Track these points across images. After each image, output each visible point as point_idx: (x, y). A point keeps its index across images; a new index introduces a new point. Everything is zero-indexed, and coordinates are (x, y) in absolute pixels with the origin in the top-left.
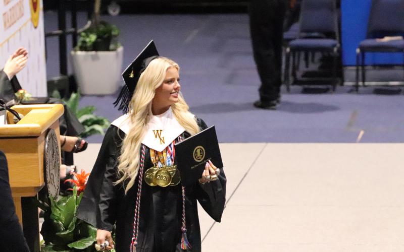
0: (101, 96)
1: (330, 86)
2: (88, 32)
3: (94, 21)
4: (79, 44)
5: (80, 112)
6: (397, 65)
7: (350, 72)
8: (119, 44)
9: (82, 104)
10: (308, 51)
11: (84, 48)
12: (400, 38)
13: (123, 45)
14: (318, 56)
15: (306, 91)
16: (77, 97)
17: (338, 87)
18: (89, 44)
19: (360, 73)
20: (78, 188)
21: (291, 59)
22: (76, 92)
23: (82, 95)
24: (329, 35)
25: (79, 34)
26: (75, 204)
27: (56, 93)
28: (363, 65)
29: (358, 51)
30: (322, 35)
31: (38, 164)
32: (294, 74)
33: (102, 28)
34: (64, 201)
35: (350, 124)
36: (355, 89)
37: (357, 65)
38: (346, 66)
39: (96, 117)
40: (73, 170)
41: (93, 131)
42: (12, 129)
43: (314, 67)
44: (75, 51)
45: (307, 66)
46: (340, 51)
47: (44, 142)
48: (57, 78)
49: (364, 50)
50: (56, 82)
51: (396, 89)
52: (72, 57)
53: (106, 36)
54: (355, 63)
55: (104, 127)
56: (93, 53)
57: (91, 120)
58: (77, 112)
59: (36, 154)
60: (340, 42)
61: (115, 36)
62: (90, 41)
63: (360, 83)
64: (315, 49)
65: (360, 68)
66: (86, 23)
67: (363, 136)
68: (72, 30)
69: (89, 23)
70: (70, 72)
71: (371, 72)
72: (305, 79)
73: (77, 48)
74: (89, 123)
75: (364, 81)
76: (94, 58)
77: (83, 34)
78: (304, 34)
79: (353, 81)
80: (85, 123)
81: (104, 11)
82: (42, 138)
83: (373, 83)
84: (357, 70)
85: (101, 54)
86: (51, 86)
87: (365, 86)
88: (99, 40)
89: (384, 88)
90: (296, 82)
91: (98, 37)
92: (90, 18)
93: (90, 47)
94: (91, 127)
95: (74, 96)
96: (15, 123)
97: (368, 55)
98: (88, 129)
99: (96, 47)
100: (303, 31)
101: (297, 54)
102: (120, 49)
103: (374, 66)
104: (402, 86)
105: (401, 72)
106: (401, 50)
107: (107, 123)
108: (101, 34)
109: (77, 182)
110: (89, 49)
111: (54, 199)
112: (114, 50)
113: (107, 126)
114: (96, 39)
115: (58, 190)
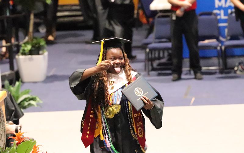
0: (35, 83)
2: (26, 43)
3: (29, 36)
4: (21, 51)
5: (21, 93)
8: (45, 50)
9: (25, 87)
10: (159, 50)
11: (24, 54)
12: (214, 41)
13: (48, 51)
14: (166, 53)
15: (160, 75)
16: (19, 84)
18: (27, 51)
20: (17, 142)
22: (18, 81)
23: (22, 82)
25: (21, 46)
26: (15, 151)
27: (7, 83)
30: (167, 40)
32: (152, 64)
33: (35, 41)
34: (9, 150)
35: (186, 94)
36: (189, 73)
38: (184, 58)
39: (31, 96)
41: (30, 105)
44: (19, 55)
48: (8, 72)
50: (7, 75)
51: (214, 71)
52: (16, 59)
53: (37, 46)
54: (188, 56)
55: (36, 102)
56: (30, 56)
57: (28, 98)
61: (42, 46)
64: (164, 49)
66: (25, 38)
67: (194, 101)
68: (16, 43)
69: (27, 39)
70: (16, 68)
72: (159, 67)
73: (20, 54)
74: (27, 100)
76: (31, 60)
77: (23, 45)
78: (157, 40)
79: (188, 68)
80: (25, 100)
81: (36, 30)
85: (35, 57)
86: (4, 78)
88: (33, 49)
90: (153, 69)
91: (33, 47)
92: (26, 34)
93: (28, 53)
94: (29, 102)
95: (17, 83)
98: (26, 104)
99: (31, 53)
100: (156, 38)
101: (153, 52)
102: (46, 53)
104: (217, 69)
105: (215, 60)
106: (216, 48)
107: (38, 99)
108: (34, 45)
109: (16, 138)
110: (27, 54)
111: (3, 149)
112: (42, 54)
113: (38, 101)
114: (31, 48)
115: (5, 143)
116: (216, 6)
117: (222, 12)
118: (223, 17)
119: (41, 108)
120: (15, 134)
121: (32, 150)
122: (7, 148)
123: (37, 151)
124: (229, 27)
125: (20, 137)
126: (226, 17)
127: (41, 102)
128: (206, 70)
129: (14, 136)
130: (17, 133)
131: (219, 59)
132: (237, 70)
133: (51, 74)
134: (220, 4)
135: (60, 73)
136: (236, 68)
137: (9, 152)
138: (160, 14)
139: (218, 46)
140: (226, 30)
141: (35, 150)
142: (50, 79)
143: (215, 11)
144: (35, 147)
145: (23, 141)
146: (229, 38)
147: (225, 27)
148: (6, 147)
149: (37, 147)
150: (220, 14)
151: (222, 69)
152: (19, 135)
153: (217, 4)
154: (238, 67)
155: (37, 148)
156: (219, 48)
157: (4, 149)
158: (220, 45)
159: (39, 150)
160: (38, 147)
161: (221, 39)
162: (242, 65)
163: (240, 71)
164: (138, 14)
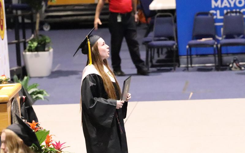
0: (41, 77)
1: (172, 68)
2: (33, 41)
3: (35, 34)
4: (27, 48)
5: (29, 87)
6: (211, 54)
7: (183, 59)
8: (50, 48)
9: (31, 83)
10: (159, 48)
11: (30, 50)
12: (211, 39)
13: (53, 48)
14: (165, 50)
15: (159, 71)
17: (177, 68)
18: (33, 48)
19: (189, 59)
21: (150, 53)
22: (27, 75)
23: (30, 77)
24: (171, 38)
25: (28, 42)
27: (15, 77)
28: (191, 55)
29: (187, 47)
30: (166, 38)
31: (8, 118)
32: (151, 61)
33: (40, 38)
35: (184, 89)
36: (187, 69)
37: (187, 55)
38: (181, 56)
39: (39, 90)
41: (37, 98)
43: (162, 57)
44: (25, 52)
45: (159, 56)
46: (177, 47)
47: (11, 105)
48: (15, 68)
49: (191, 46)
50: (15, 70)
51: (208, 68)
52: (23, 55)
53: (43, 43)
54: (186, 53)
55: (44, 95)
56: (36, 53)
57: (36, 91)
58: (28, 87)
59: (6, 113)
60: (177, 42)
61: (49, 43)
62: (34, 46)
63: (190, 65)
64: (162, 47)
65: (189, 57)
66: (31, 36)
67: (193, 95)
68: (23, 40)
69: (33, 36)
70: (23, 64)
71: (195, 59)
72: (158, 64)
73: (26, 50)
75: (191, 64)
76: (37, 56)
77: (30, 42)
78: (157, 38)
79: (185, 64)
80: (33, 93)
81: (41, 29)
82: (9, 103)
83: (197, 65)
84: (188, 58)
85: (41, 53)
86: (12, 73)
87: (192, 67)
88: (39, 45)
90: (153, 66)
91: (39, 44)
92: (33, 33)
94: (36, 96)
95: (26, 78)
97: (193, 49)
98: (34, 97)
99: (37, 49)
100: (155, 36)
101: (153, 50)
102: (51, 50)
103: (197, 55)
104: (213, 66)
105: (212, 58)
106: (212, 46)
107: (45, 93)
108: (40, 42)
110: (33, 50)
112: (48, 51)
113: (45, 95)
114: (37, 45)
116: (213, 7)
117: (218, 12)
118: (219, 17)
119: (48, 101)
121: (46, 140)
123: (50, 140)
124: (225, 27)
125: (34, 127)
126: (222, 17)
127: (48, 96)
130: (31, 124)
131: (215, 57)
132: (232, 67)
133: (56, 69)
134: (216, 5)
135: (64, 69)
136: (231, 65)
138: (158, 14)
139: (214, 44)
140: (222, 29)
141: (48, 139)
142: (55, 74)
143: (212, 12)
144: (49, 137)
145: (37, 131)
146: (224, 36)
147: (221, 26)
149: (50, 136)
150: (216, 14)
151: (218, 66)
152: (34, 125)
153: (214, 4)
154: (233, 64)
155: (50, 138)
156: (215, 46)
158: (216, 43)
159: (52, 140)
160: (51, 136)
161: (217, 37)
162: (236, 62)
163: (236, 68)
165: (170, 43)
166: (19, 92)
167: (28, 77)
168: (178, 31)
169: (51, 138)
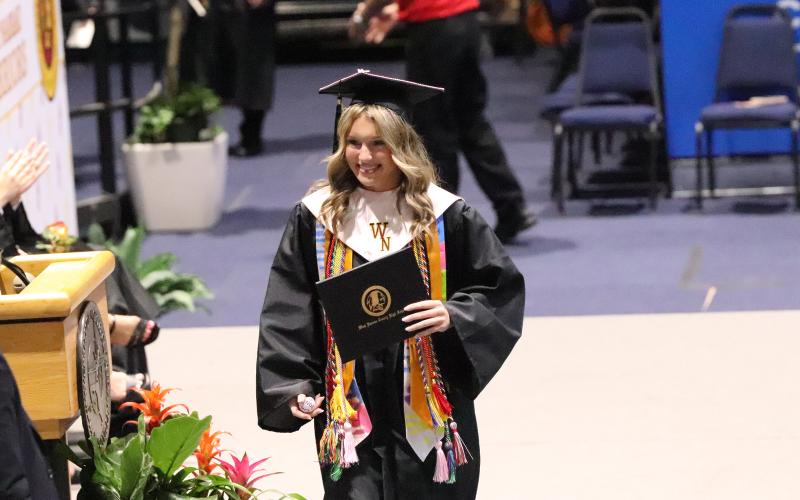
0: (186, 233)
1: (645, 201)
2: (156, 104)
3: (166, 79)
4: (139, 129)
5: (144, 265)
7: (684, 172)
8: (219, 128)
9: (149, 250)
10: (600, 132)
11: (148, 138)
12: (781, 99)
13: (227, 129)
14: (619, 139)
15: (597, 212)
16: (137, 236)
17: (661, 202)
18: (158, 130)
19: (705, 171)
20: (145, 419)
21: (566, 147)
22: (134, 225)
23: (148, 233)
24: (640, 96)
25: (139, 110)
26: (142, 450)
27: (95, 230)
28: (711, 157)
29: (699, 127)
30: (627, 98)
31: (66, 374)
32: (572, 178)
33: (184, 98)
34: (121, 446)
35: (687, 276)
36: (696, 205)
37: (699, 157)
38: (675, 158)
39: (177, 274)
40: (141, 383)
41: (172, 304)
42: (11, 304)
43: (611, 162)
44: (131, 143)
45: (597, 160)
46: (662, 129)
47: (75, 329)
48: (95, 197)
49: (710, 125)
50: (94, 207)
51: (778, 202)
52: (124, 156)
53: (192, 112)
54: (693, 151)
55: (194, 294)
56: (167, 146)
57: (167, 281)
58: (139, 265)
59: (61, 353)
60: (663, 110)
61: (210, 112)
62: (161, 124)
63: (706, 193)
64: (610, 128)
65: (704, 162)
66: (151, 88)
67: (716, 297)
68: (123, 101)
69: (157, 88)
70: (121, 186)
71: (726, 170)
72: (594, 187)
73: (135, 137)
74: (164, 288)
75: (712, 186)
76: (171, 157)
77: (146, 109)
78: (590, 98)
79: (690, 189)
80: (156, 288)
82: (72, 321)
83: (732, 192)
84: (699, 167)
85: (185, 148)
86: (84, 216)
87: (713, 198)
88: (180, 121)
89: (751, 201)
90: (577, 194)
91: (178, 115)
92: (158, 75)
93: (161, 135)
94: (169, 296)
95: (131, 233)
96: (18, 292)
97: (720, 137)
98: (161, 300)
99: (172, 135)
100: (587, 90)
101: (576, 137)
102: (222, 137)
103: (733, 156)
104: (789, 195)
105: (785, 167)
106: (786, 123)
107: (199, 286)
108: (182, 108)
109: (145, 407)
110: (158, 138)
111: (100, 442)
112: (209, 139)
113: (200, 293)
114: (173, 120)
115: (108, 424)
119: (208, 316)
120: (142, 393)
121: (198, 449)
122: (113, 440)
123: (214, 451)
125: (158, 406)
127: (209, 296)
128: (752, 196)
129: (140, 400)
130: (147, 392)
131: (796, 162)
133: (237, 204)
135: (267, 204)
137: (120, 452)
138: (597, 13)
139: (793, 116)
141: (208, 446)
142: (233, 222)
143: (787, 3)
144: (209, 439)
145: (169, 417)
148: (111, 435)
149: (213, 437)
152: (155, 396)
155: (214, 442)
156: (796, 125)
157: (105, 444)
159: (220, 448)
160: (218, 437)
164: (522, 11)
165: (635, 112)
166: (106, 280)
167: (142, 231)
168: (667, 71)
169: (218, 441)
